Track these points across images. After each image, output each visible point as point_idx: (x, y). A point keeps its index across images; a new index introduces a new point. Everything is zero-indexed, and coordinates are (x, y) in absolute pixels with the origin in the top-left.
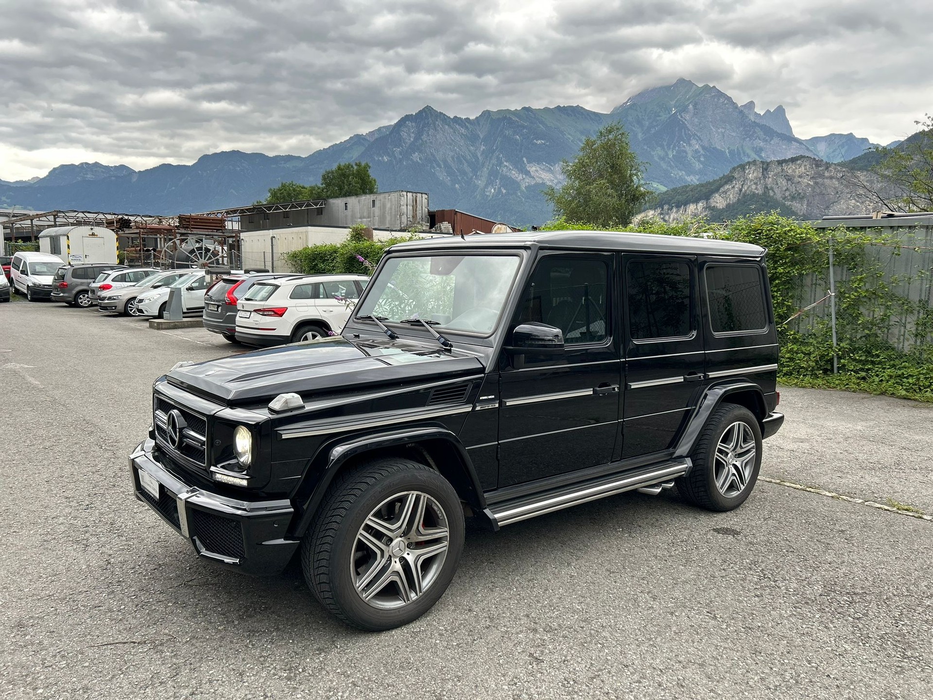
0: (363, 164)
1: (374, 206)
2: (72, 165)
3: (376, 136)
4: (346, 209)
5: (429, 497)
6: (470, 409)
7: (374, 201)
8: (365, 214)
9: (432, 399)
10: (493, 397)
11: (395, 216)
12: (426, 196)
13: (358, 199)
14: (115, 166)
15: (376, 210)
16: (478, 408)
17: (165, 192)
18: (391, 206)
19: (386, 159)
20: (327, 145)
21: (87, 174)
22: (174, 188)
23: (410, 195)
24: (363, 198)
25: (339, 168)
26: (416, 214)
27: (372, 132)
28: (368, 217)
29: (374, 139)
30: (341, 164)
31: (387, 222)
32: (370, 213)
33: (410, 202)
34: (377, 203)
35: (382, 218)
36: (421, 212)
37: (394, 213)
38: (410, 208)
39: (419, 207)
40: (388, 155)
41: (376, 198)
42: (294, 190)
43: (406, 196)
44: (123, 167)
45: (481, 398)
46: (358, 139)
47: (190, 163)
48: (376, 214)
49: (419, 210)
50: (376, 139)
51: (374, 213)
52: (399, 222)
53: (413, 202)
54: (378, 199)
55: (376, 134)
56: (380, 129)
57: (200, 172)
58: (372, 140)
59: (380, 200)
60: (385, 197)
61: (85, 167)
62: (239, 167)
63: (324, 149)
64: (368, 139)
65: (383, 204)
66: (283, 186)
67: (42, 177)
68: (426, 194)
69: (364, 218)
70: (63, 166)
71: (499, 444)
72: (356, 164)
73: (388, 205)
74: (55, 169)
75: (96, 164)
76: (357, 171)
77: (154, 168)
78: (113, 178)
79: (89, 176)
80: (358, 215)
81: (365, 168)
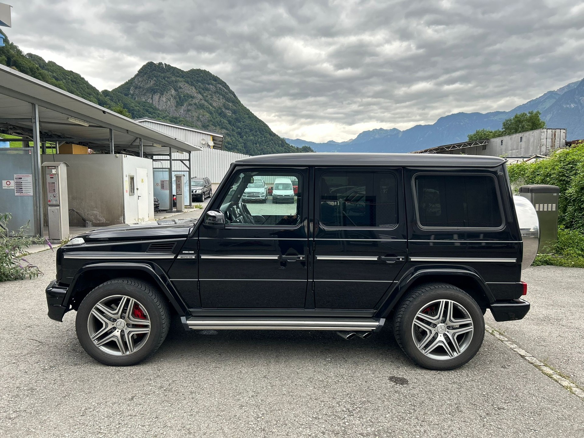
0: (535, 112)
1: (521, 141)
2: (369, 131)
3: (566, 90)
4: (502, 145)
5: (136, 301)
6: (173, 257)
7: (521, 138)
8: (515, 147)
9: (150, 249)
10: (193, 252)
11: (537, 147)
12: (565, 131)
13: (510, 137)
14: (391, 129)
15: (523, 144)
16: (179, 257)
17: (417, 141)
18: (534, 140)
19: (572, 106)
20: (525, 102)
21: (376, 135)
22: (421, 139)
23: (549, 131)
24: (514, 136)
25: (516, 117)
26: (554, 145)
27: (562, 88)
28: (517, 149)
29: (563, 93)
30: (518, 114)
31: (530, 151)
32: (518, 146)
33: (549, 136)
34: (524, 139)
35: (527, 149)
36: (559, 143)
37: (535, 145)
38: (549, 140)
39: (557, 139)
40: (575, 103)
41: (523, 135)
42: (485, 134)
43: (546, 132)
44: (395, 129)
45: (183, 252)
46: (551, 94)
47: (432, 123)
48: (523, 146)
49: (558, 141)
50: (565, 92)
51: (521, 146)
52: (539, 151)
53: (552, 136)
54: (524, 136)
55: (565, 89)
56: (569, 86)
57: (438, 128)
58: (561, 94)
59: (526, 137)
60: (530, 134)
61: (375, 131)
62: (462, 123)
63: (523, 104)
64: (559, 93)
65: (528, 139)
66: (477, 132)
67: (354, 139)
68: (564, 129)
69: (514, 150)
70: (364, 132)
71: (199, 281)
72: (529, 113)
73: (532, 140)
74: (360, 134)
75: (381, 129)
76: (530, 117)
77: (411, 128)
78: (389, 136)
79: (376, 136)
80: (510, 148)
81: (536, 114)
